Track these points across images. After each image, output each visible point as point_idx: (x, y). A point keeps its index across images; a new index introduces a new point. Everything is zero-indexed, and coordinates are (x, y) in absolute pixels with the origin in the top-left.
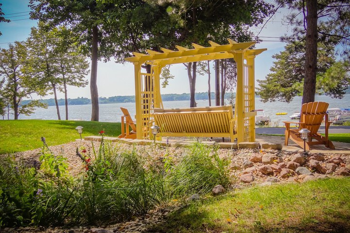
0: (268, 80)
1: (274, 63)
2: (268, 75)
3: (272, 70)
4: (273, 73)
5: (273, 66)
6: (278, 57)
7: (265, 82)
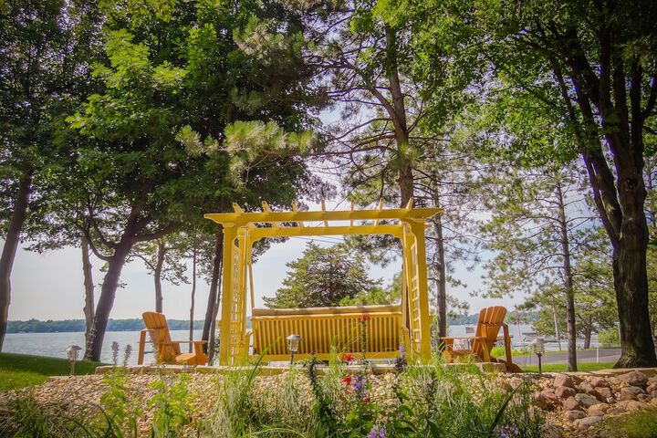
0: (278, 298)
1: (289, 273)
2: (279, 291)
3: (286, 283)
4: (285, 287)
5: (287, 277)
6: (293, 265)
7: (273, 300)
